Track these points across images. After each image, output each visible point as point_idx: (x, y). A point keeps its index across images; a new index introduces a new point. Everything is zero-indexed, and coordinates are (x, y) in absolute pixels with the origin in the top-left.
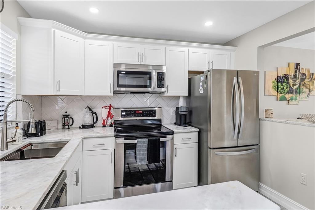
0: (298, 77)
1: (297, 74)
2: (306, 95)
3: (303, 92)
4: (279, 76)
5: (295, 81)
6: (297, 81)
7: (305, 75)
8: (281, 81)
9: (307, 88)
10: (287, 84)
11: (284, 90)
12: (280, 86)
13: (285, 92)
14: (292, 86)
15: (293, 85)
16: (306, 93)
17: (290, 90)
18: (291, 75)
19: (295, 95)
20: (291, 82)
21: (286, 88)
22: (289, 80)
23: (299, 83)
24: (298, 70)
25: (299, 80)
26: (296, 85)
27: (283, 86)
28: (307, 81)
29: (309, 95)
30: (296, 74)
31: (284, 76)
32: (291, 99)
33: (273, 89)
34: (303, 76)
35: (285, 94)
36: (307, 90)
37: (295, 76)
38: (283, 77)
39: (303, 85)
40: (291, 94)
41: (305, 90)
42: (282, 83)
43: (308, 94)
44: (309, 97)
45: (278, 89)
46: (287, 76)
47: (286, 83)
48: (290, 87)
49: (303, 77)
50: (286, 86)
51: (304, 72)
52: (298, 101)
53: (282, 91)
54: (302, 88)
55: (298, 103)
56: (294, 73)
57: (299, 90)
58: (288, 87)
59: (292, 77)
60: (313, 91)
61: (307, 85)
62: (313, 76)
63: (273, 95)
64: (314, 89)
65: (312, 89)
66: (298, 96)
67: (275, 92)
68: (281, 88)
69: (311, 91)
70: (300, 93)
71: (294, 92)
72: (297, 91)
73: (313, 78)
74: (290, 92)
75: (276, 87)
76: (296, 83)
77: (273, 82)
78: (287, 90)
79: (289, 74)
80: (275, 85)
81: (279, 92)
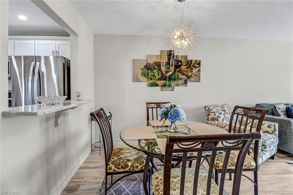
0: (172, 64)
1: (171, 61)
2: (183, 81)
3: (179, 79)
4: (148, 64)
5: (169, 68)
6: (171, 68)
7: (181, 62)
8: (151, 68)
9: (183, 74)
10: (158, 71)
12: (150, 73)
13: (156, 78)
14: (164, 73)
15: (166, 72)
16: (183, 79)
17: (162, 76)
18: (163, 63)
19: (169, 82)
20: (163, 69)
21: (157, 75)
22: (160, 67)
23: (173, 70)
24: (172, 57)
26: (169, 72)
27: (153, 72)
28: (183, 68)
29: (186, 82)
30: (169, 62)
31: (154, 63)
32: (163, 86)
33: (142, 75)
34: (178, 63)
35: (157, 80)
36: (184, 77)
37: (168, 63)
38: (153, 65)
39: (179, 72)
41: (181, 77)
42: (152, 70)
43: (186, 80)
44: (187, 84)
45: (148, 76)
46: (159, 63)
47: (157, 69)
48: (162, 74)
49: (179, 64)
50: (157, 73)
51: (180, 59)
52: (172, 87)
54: (177, 75)
55: (172, 89)
56: (167, 60)
57: (173, 76)
58: (160, 73)
59: (164, 64)
60: (192, 77)
61: (184, 72)
62: (191, 63)
63: (142, 82)
64: (193, 76)
65: (190, 75)
66: (172, 83)
67: (145, 78)
68: (151, 75)
69: (189, 77)
70: (174, 80)
71: (168, 79)
72: (171, 78)
73: (192, 65)
74: (163, 79)
75: (146, 73)
76: (169, 70)
77: (142, 69)
78: (159, 77)
79: (160, 62)
80: (144, 72)
81: (150, 79)
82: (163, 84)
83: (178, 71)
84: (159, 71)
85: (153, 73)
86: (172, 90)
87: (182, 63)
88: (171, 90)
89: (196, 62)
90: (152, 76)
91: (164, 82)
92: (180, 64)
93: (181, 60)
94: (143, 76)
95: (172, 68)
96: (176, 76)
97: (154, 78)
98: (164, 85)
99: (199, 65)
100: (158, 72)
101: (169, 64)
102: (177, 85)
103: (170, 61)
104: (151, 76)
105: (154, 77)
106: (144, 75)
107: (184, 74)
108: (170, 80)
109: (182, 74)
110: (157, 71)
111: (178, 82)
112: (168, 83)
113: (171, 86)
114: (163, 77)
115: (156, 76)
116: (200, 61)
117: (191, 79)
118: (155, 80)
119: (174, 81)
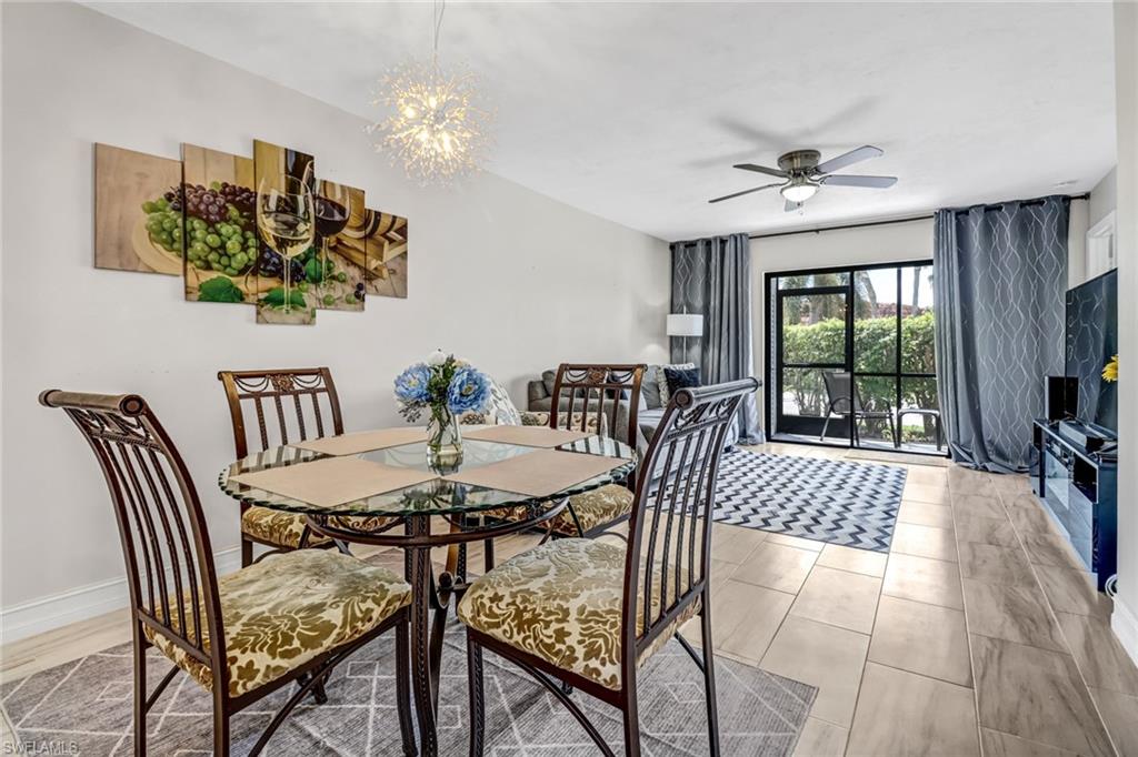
0: (306, 211)
1: (300, 198)
2: (350, 290)
3: (334, 278)
4: (191, 186)
5: (292, 226)
6: (302, 227)
7: (342, 211)
8: (208, 213)
9: (350, 262)
10: (244, 229)
11: (226, 254)
12: (199, 234)
13: (234, 264)
14: (271, 243)
15: (282, 243)
16: (350, 281)
17: (260, 259)
18: (266, 197)
19: (292, 285)
20: (268, 225)
21: (238, 247)
22: (254, 216)
23: (310, 236)
24: (304, 182)
25: (311, 225)
26: (294, 243)
27: (219, 235)
28: (350, 235)
29: (362, 292)
30: (294, 200)
31: (223, 192)
32: (267, 300)
33: (151, 240)
34: (329, 213)
35: (235, 272)
36: (354, 273)
37: (288, 206)
38: (215, 196)
39: (333, 249)
40: (270, 276)
41: (342, 270)
42: (210, 224)
43: (360, 287)
44: (364, 300)
45: (187, 246)
46: (244, 195)
47: (236, 223)
48: (262, 247)
49: (333, 216)
50: (237, 238)
51: (337, 198)
52: (308, 309)
53: (213, 256)
54: (328, 261)
55: (307, 319)
56: (283, 189)
57: (311, 264)
58: (250, 243)
59: (273, 205)
60: (382, 277)
61: (353, 253)
62: (377, 222)
63: (154, 272)
64: (385, 273)
65: (376, 269)
66: (306, 291)
67: (171, 256)
68: (205, 243)
69: (370, 276)
70: (316, 281)
71: (286, 272)
72: (301, 270)
73: (381, 229)
74: (264, 270)
75: (177, 233)
76: (294, 235)
77: (153, 208)
78: (246, 258)
79: (252, 190)
80: (167, 225)
81: (198, 263)
82: (266, 294)
83: (332, 245)
84: (249, 234)
85: (215, 236)
86: (309, 324)
87: (344, 216)
88: (304, 323)
89: (393, 222)
90: (212, 249)
91: (272, 283)
92: (338, 217)
93: (342, 204)
94: (159, 246)
95: (306, 230)
96: (321, 262)
97: (224, 260)
98: (274, 300)
99: (401, 235)
100: (243, 235)
101: (294, 210)
102: (327, 303)
103: (296, 198)
104: (207, 249)
105: (221, 256)
106: (167, 239)
107: (355, 261)
108: (298, 281)
109: (346, 259)
110: (235, 232)
111: (332, 293)
112: (290, 289)
113: (304, 306)
114: (267, 262)
115: (234, 255)
116: (406, 221)
117: (379, 283)
118: (228, 270)
119: (313, 286)
